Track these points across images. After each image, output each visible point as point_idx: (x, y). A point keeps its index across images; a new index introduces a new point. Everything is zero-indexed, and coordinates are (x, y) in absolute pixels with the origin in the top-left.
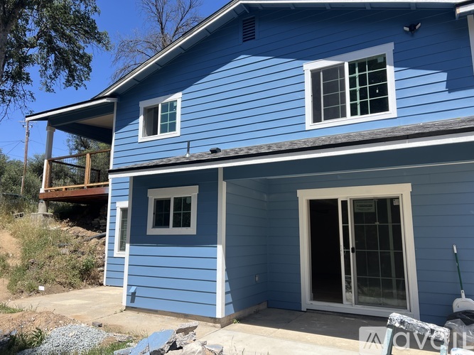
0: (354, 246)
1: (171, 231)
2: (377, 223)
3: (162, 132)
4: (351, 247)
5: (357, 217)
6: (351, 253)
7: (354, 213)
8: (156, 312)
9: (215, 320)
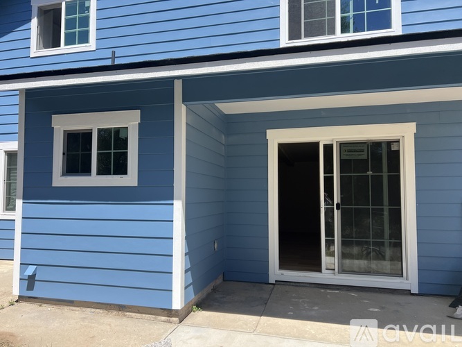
0: (339, 202)
1: (94, 180)
2: (370, 173)
3: (66, 44)
4: (335, 202)
5: (344, 164)
6: (336, 211)
7: (341, 160)
8: (70, 303)
9: (170, 313)
